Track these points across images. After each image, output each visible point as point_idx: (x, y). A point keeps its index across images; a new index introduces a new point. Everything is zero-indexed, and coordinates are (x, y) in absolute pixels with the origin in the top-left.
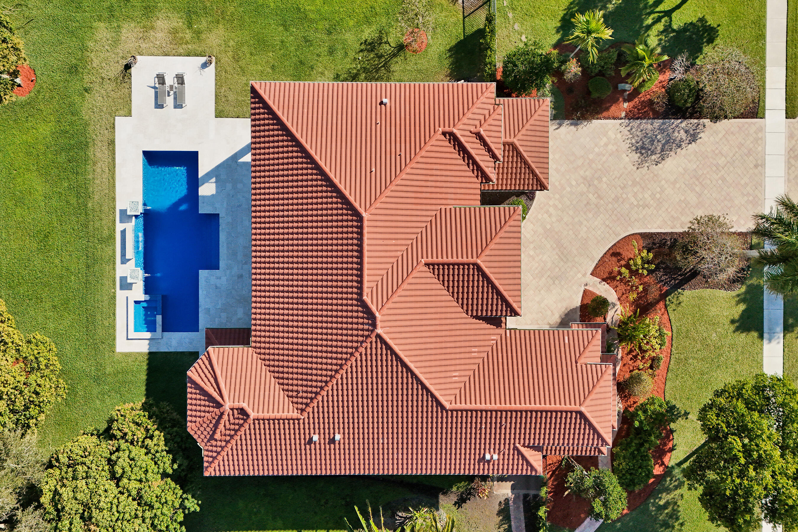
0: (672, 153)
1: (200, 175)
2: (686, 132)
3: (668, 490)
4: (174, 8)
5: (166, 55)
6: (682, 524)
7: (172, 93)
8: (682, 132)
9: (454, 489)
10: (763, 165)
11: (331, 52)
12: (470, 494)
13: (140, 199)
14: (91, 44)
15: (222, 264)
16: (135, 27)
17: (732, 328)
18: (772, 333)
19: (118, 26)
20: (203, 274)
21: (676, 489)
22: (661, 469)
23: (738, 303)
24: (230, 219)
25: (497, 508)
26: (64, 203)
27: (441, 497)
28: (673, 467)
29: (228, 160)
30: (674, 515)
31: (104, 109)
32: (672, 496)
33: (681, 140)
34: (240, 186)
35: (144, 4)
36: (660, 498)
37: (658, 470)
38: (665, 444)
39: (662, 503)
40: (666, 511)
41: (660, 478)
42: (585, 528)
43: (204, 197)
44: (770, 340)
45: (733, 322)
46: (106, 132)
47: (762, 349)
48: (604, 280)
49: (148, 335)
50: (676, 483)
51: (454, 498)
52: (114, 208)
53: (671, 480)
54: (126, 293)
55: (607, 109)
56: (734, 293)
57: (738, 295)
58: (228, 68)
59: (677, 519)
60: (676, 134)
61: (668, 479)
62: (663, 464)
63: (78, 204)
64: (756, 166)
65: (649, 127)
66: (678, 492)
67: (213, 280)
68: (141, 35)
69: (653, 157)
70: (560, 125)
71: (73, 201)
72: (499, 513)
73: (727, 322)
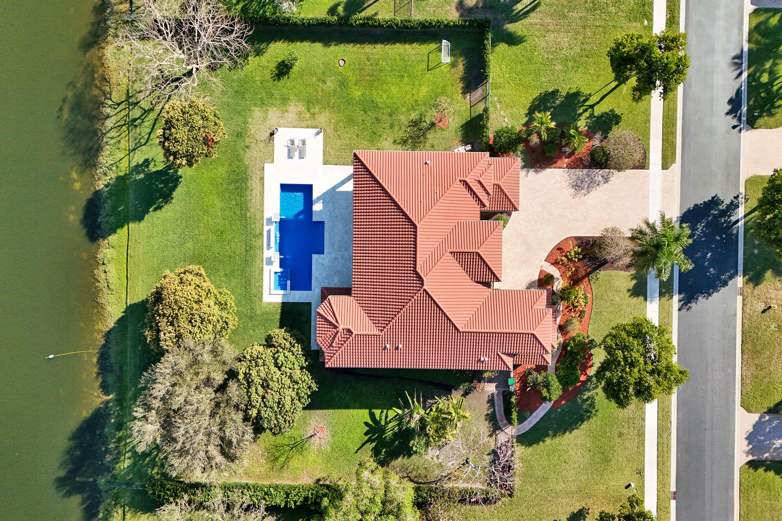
0: (594, 189)
1: (313, 199)
2: (603, 177)
3: (589, 390)
4: (299, 99)
5: (295, 127)
6: (597, 411)
7: (298, 150)
8: (600, 176)
9: (461, 387)
10: (648, 197)
11: (392, 126)
12: (471, 390)
13: (278, 211)
14: (250, 120)
15: (326, 251)
16: (276, 110)
17: (628, 294)
18: (652, 297)
19: (267, 110)
20: (315, 257)
21: (593, 390)
22: (585, 377)
23: (632, 279)
24: (331, 225)
25: (487, 399)
26: (232, 214)
27: (453, 391)
28: (592, 376)
29: (330, 190)
30: (592, 405)
31: (258, 159)
32: (591, 393)
33: (599, 181)
34: (337, 205)
35: (282, 97)
36: (584, 395)
37: (583, 378)
38: (587, 363)
39: (585, 397)
40: (588, 403)
41: (584, 383)
42: (539, 412)
43: (315, 211)
44: (651, 301)
45: (629, 290)
46: (259, 172)
47: (646, 307)
48: (552, 264)
49: (282, 292)
50: (594, 386)
51: (461, 392)
52: (263, 217)
53: (591, 384)
54: (269, 267)
55: (555, 163)
56: (630, 273)
57: (632, 275)
58: (331, 136)
59: (594, 408)
60: (596, 178)
61: (589, 383)
62: (586, 374)
63: (241, 214)
64: (644, 198)
65: (581, 173)
66: (595, 391)
67: (320, 260)
68: (280, 115)
69: (583, 191)
70: (528, 172)
71: (238, 212)
72: (488, 402)
73: (625, 290)
